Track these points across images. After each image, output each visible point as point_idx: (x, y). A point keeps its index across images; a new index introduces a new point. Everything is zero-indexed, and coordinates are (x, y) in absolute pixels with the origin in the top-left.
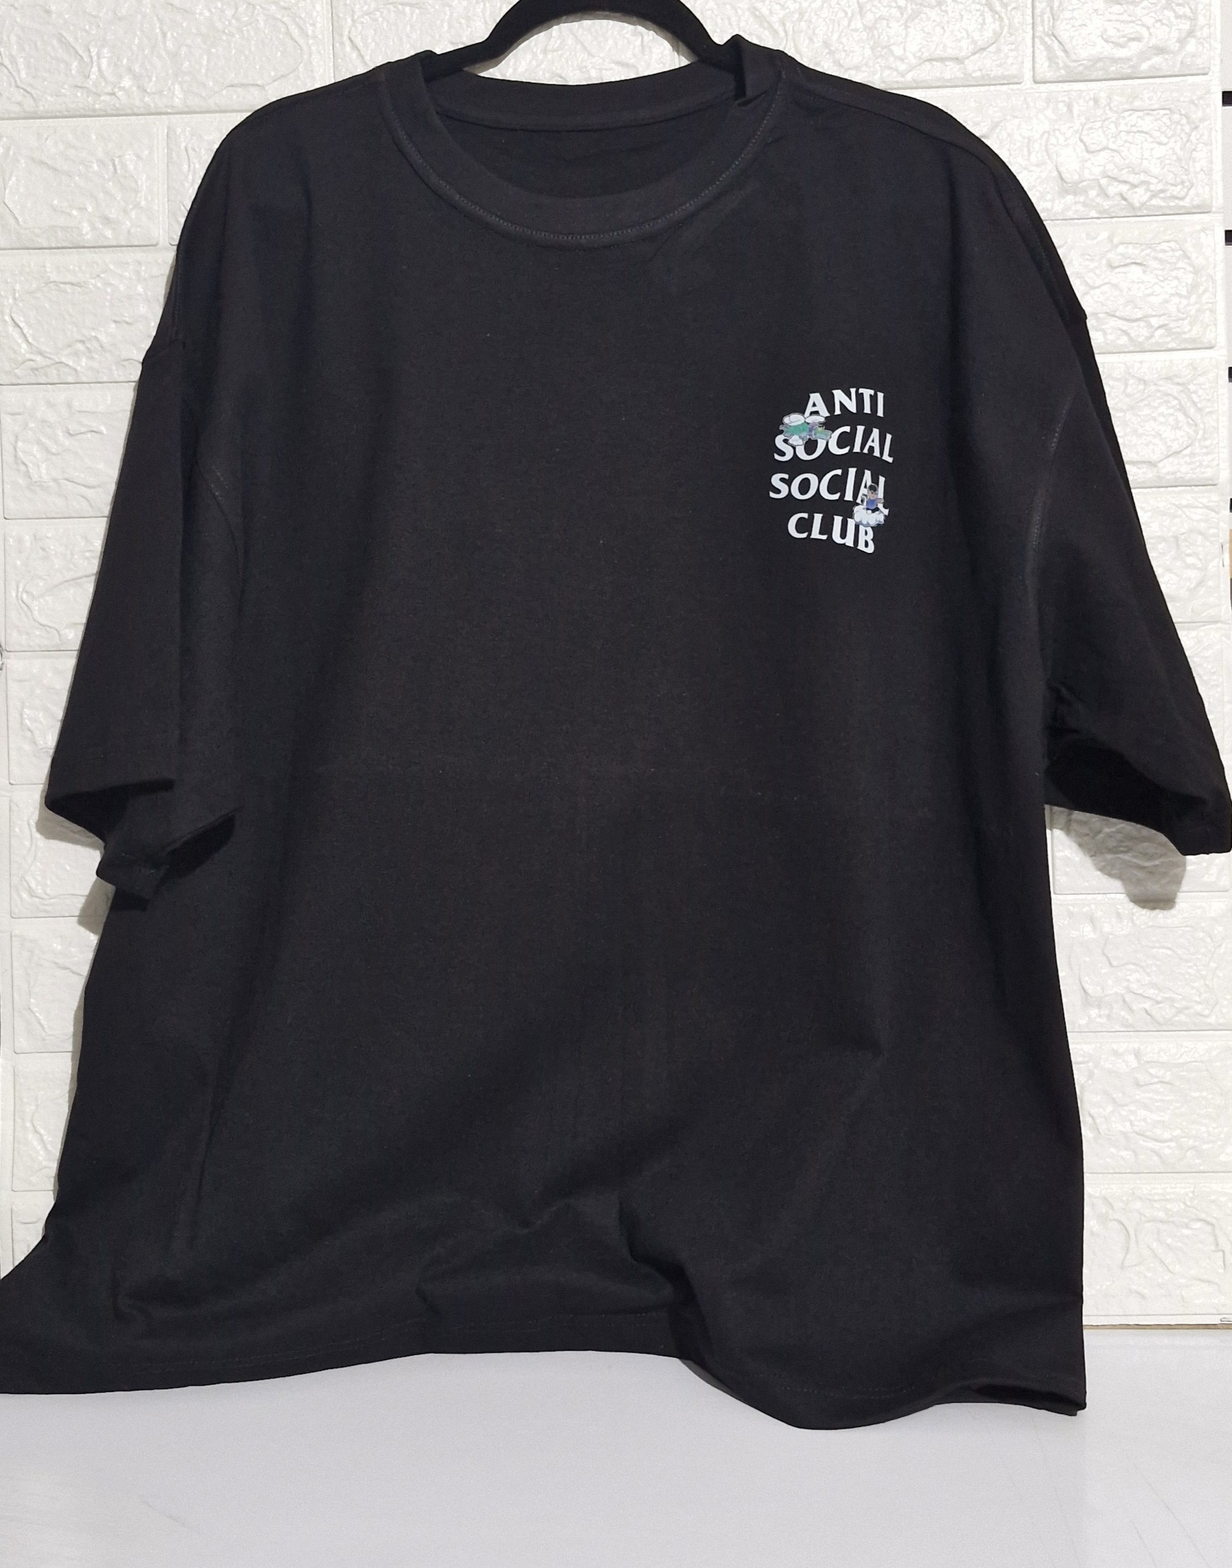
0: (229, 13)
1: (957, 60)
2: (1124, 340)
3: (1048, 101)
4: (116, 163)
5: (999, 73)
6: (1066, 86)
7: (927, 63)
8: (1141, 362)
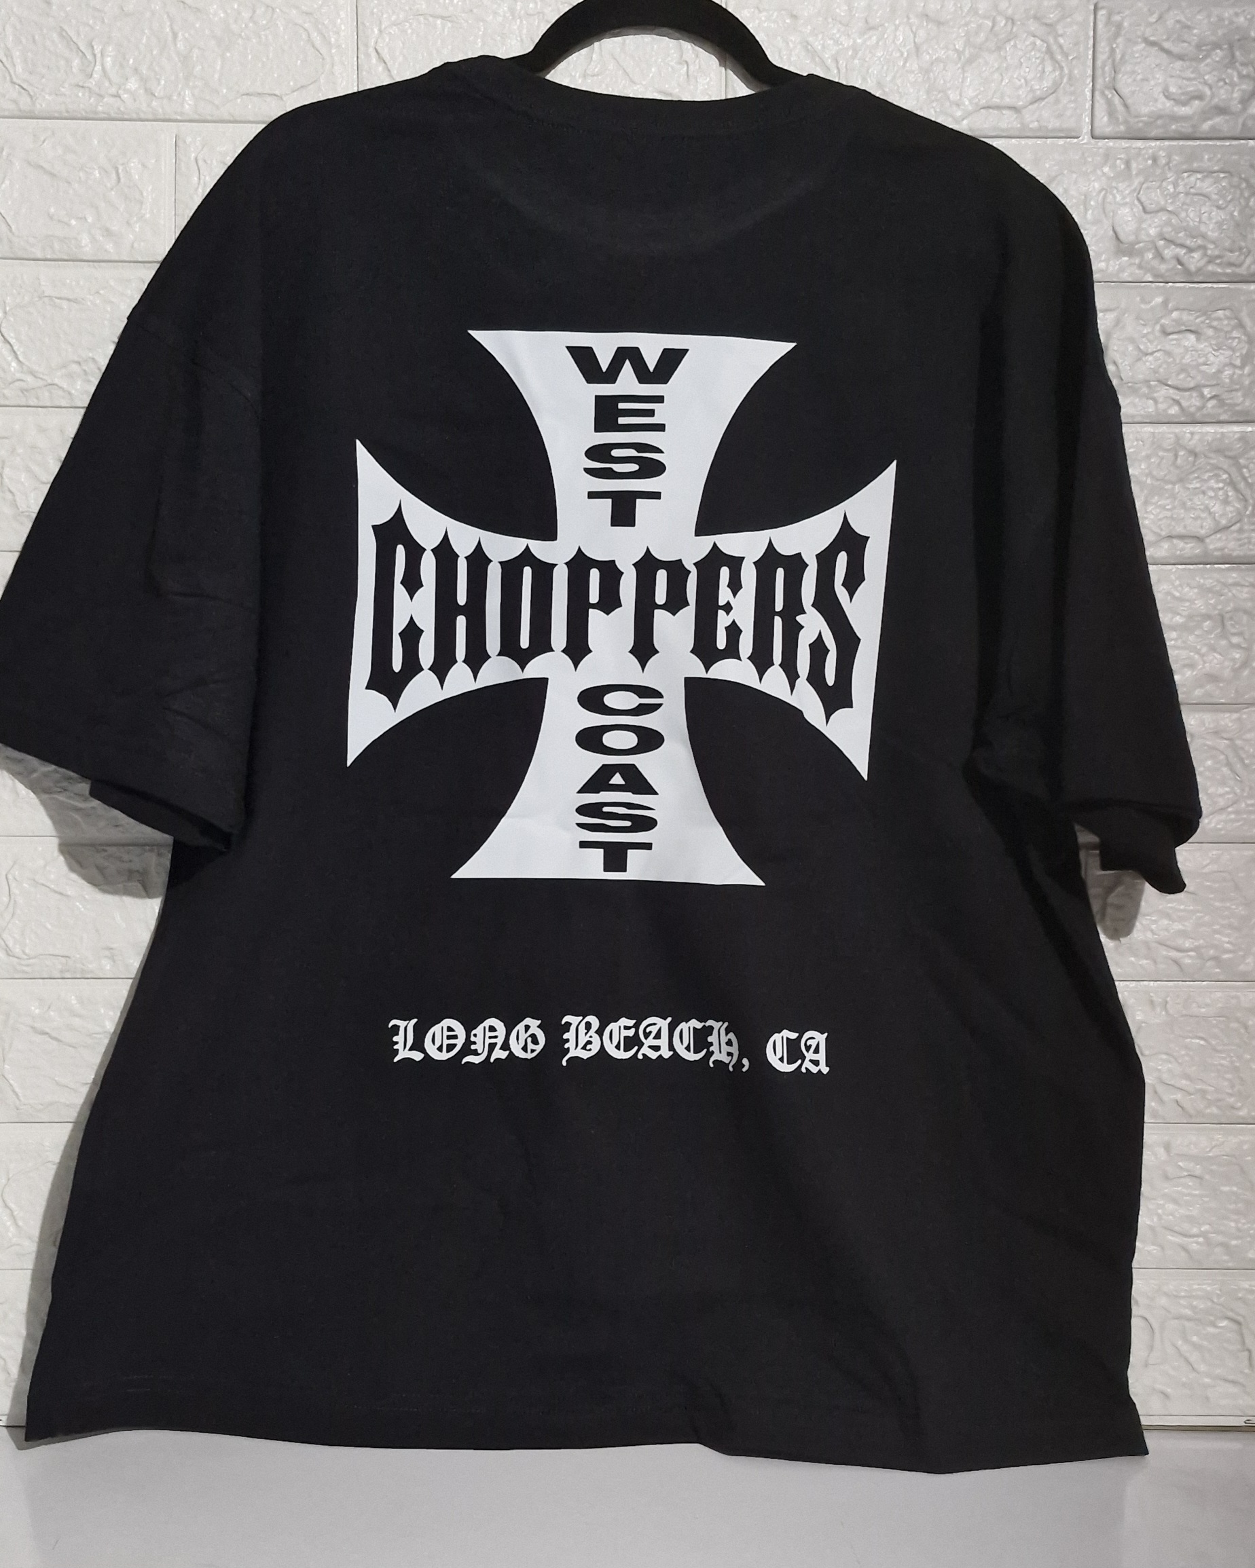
0: (246, 15)
1: (1013, 108)
2: (1174, 410)
3: (1106, 157)
4: (120, 171)
5: (1058, 124)
6: (1124, 144)
7: (983, 111)
8: (1192, 434)
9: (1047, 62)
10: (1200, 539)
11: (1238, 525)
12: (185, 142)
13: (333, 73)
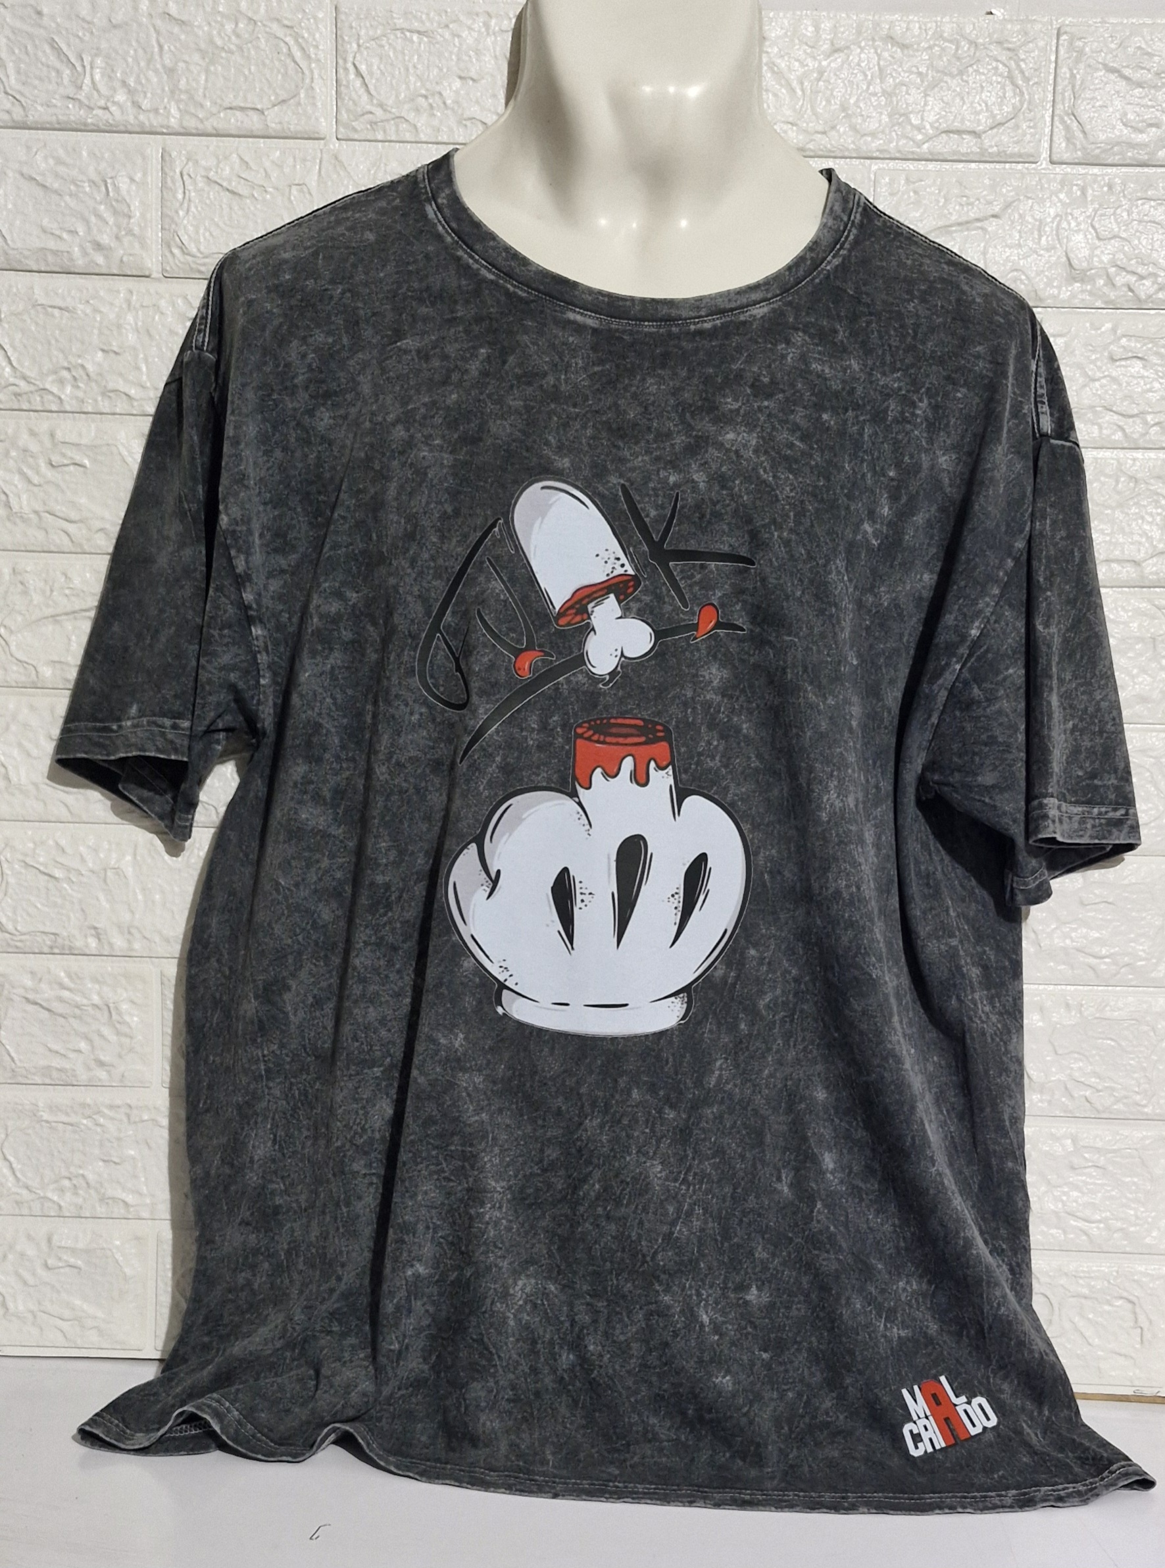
0: (229, 27)
1: (974, 133)
2: (1118, 436)
3: (1062, 183)
4: (109, 185)
5: (1016, 150)
6: (1081, 170)
7: (944, 135)
8: (1134, 460)
9: (1009, 88)
12: (171, 156)
13: (312, 88)
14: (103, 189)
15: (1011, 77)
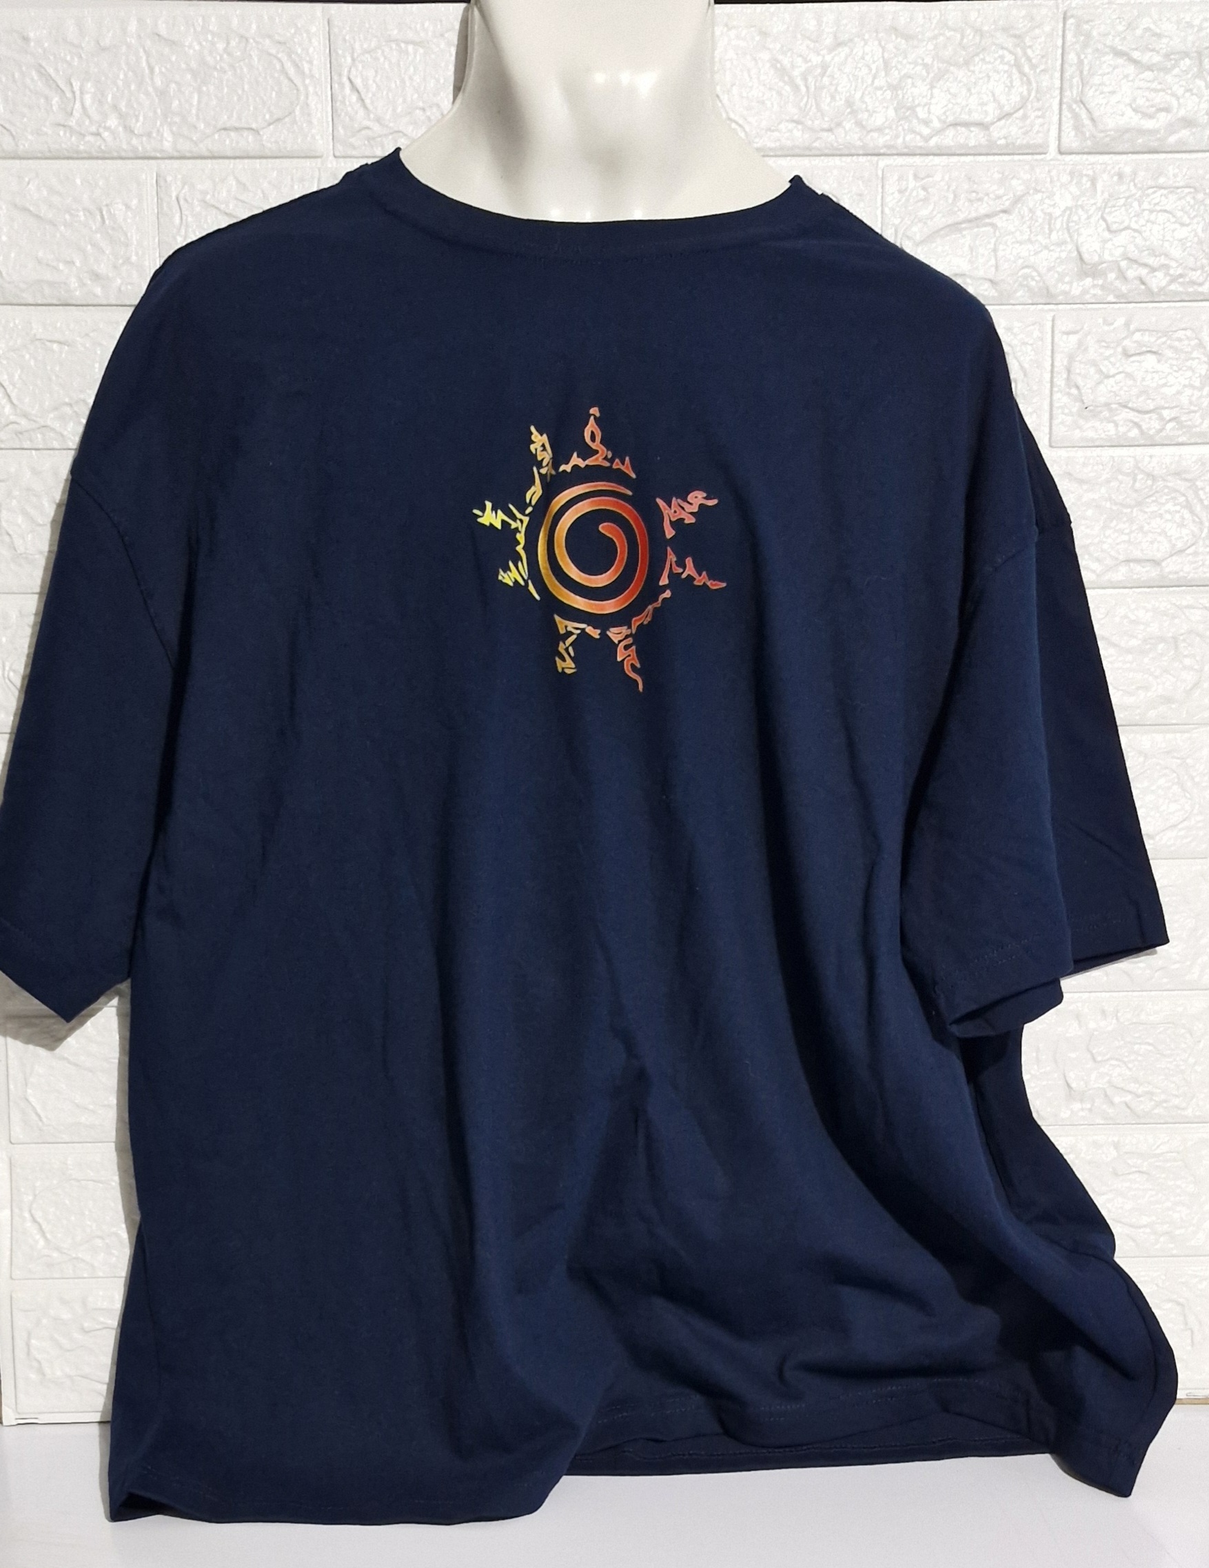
9: (1016, 75)
10: (1156, 563)
11: (1194, 547)
12: (166, 181)
13: (308, 105)
14: (99, 217)
15: (1018, 65)
